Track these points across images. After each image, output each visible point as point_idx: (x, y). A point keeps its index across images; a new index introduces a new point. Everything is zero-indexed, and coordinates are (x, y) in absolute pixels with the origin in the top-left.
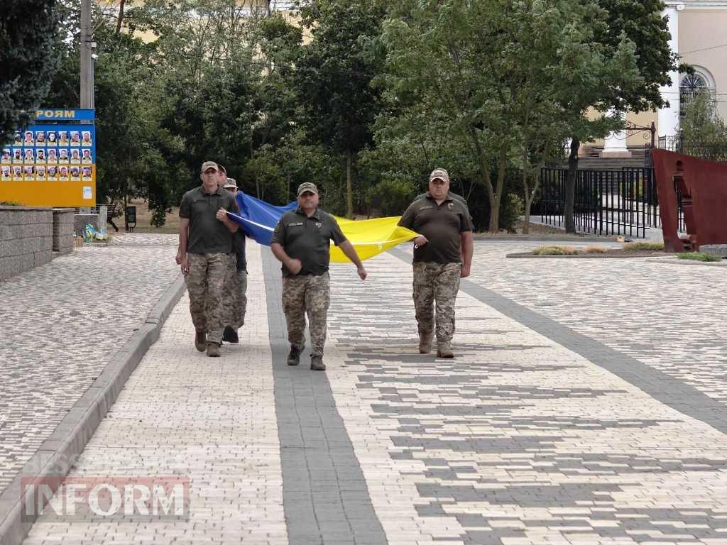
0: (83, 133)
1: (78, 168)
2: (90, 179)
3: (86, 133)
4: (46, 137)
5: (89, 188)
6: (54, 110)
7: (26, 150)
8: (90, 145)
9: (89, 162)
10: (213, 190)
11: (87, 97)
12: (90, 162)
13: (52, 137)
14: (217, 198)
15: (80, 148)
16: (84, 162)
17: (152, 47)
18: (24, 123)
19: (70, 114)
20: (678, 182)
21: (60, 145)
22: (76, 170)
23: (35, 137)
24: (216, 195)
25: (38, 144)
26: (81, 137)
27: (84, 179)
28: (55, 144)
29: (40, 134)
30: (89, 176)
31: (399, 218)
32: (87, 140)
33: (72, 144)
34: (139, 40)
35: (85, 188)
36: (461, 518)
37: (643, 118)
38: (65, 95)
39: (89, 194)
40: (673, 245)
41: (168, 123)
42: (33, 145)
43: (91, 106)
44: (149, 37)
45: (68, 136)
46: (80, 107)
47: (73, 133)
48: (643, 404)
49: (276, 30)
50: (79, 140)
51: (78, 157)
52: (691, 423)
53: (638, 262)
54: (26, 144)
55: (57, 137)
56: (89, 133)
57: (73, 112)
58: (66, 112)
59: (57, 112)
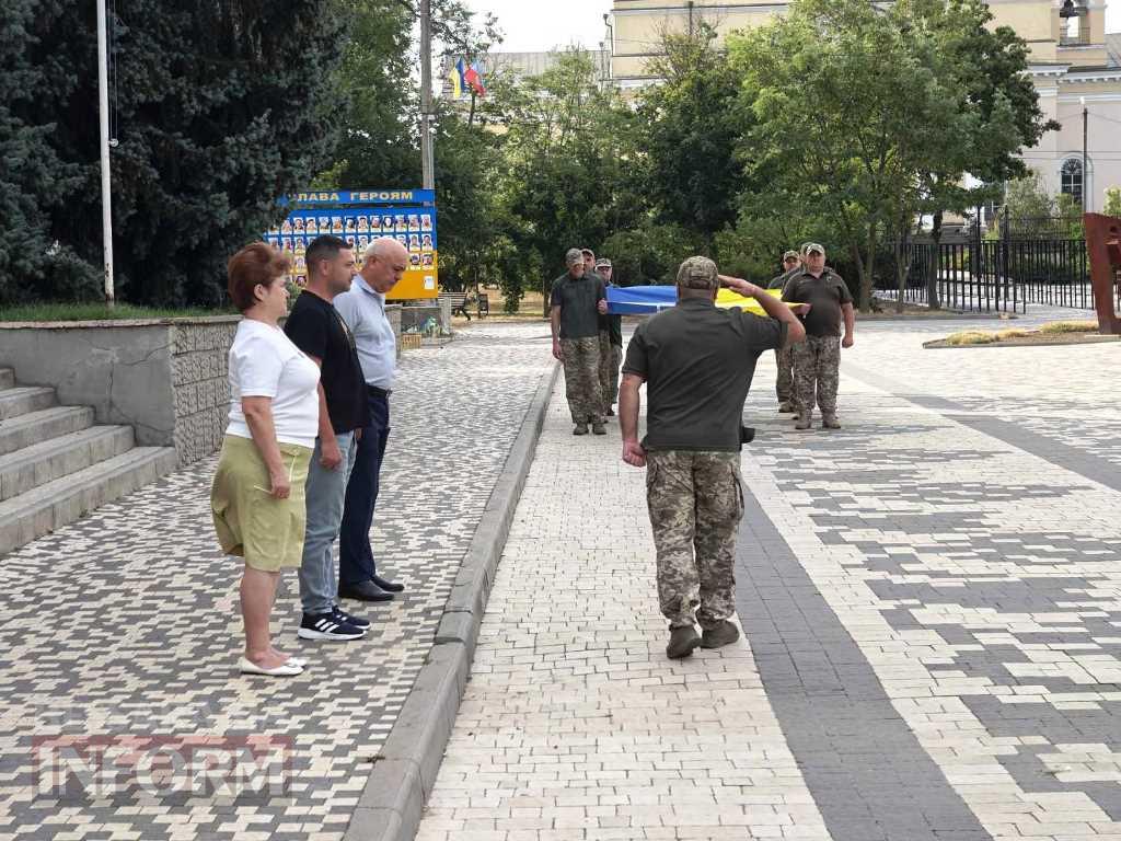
0: (422, 216)
1: (417, 255)
2: (432, 268)
3: (426, 217)
4: (382, 222)
5: (431, 277)
6: (389, 192)
7: (360, 237)
8: (431, 229)
9: (429, 249)
10: (580, 273)
11: (429, 181)
12: (431, 248)
13: (388, 221)
14: (584, 282)
15: (420, 233)
16: (423, 248)
17: (504, 138)
19: (408, 196)
21: (398, 230)
22: (415, 258)
23: (370, 223)
24: (583, 279)
25: (373, 230)
26: (420, 221)
27: (425, 268)
28: (392, 230)
29: (376, 219)
30: (430, 264)
32: (427, 224)
33: (411, 229)
34: (490, 134)
35: (427, 278)
38: (406, 175)
39: (431, 284)
41: (518, 209)
42: (367, 231)
43: (432, 187)
45: (406, 221)
46: (422, 186)
47: (412, 217)
50: (418, 224)
51: (418, 244)
54: (359, 231)
55: (394, 222)
56: (429, 216)
57: (410, 193)
58: (403, 194)
59: (392, 194)
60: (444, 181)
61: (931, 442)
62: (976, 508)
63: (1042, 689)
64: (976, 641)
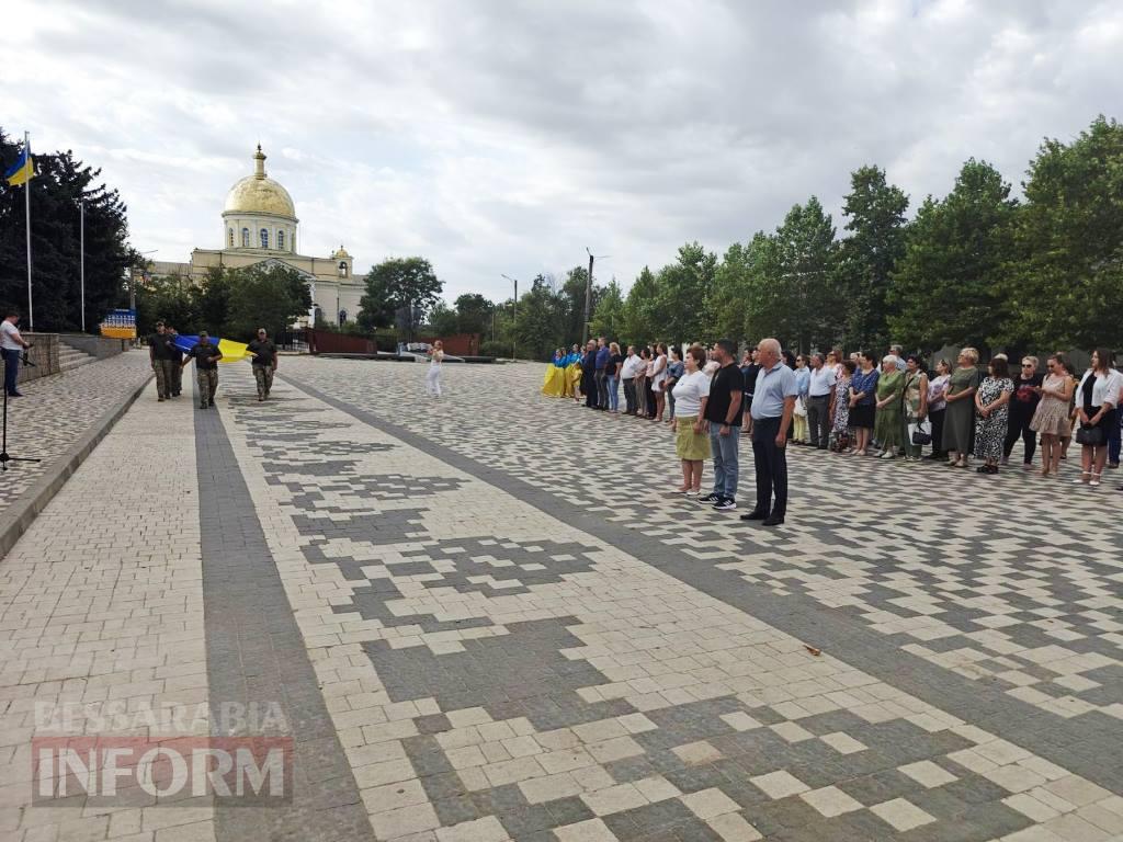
0: (132, 317)
1: (130, 326)
7: (113, 320)
8: (134, 321)
11: (133, 306)
12: (134, 326)
13: (121, 317)
15: (131, 322)
16: (132, 325)
18: (112, 313)
19: (127, 311)
20: (314, 337)
21: (124, 319)
25: (116, 319)
27: (132, 330)
29: (117, 316)
30: (134, 329)
31: (247, 346)
33: (128, 320)
34: (149, 290)
36: (248, 425)
37: (305, 318)
38: (125, 304)
39: (134, 334)
40: (312, 353)
43: (134, 309)
44: (153, 289)
46: (130, 309)
47: (128, 316)
48: (302, 394)
49: (194, 289)
50: (131, 319)
52: (315, 399)
53: (303, 357)
55: (123, 317)
56: (134, 317)
59: (123, 310)
60: (138, 307)
61: (303, 404)
62: (315, 431)
63: (327, 512)
64: (303, 491)
